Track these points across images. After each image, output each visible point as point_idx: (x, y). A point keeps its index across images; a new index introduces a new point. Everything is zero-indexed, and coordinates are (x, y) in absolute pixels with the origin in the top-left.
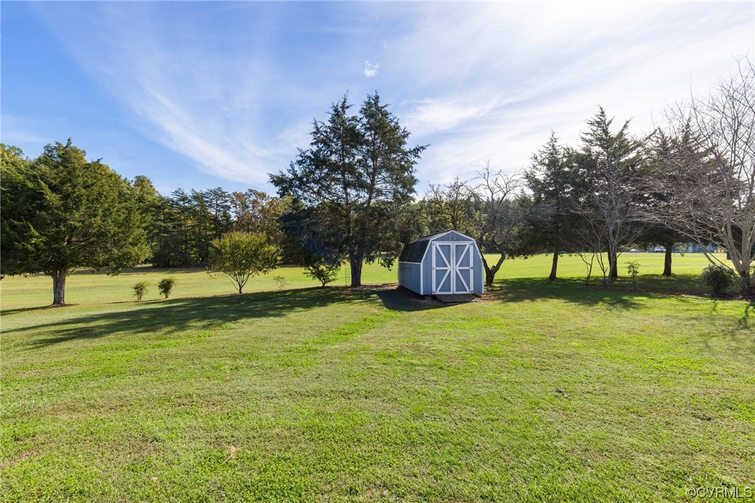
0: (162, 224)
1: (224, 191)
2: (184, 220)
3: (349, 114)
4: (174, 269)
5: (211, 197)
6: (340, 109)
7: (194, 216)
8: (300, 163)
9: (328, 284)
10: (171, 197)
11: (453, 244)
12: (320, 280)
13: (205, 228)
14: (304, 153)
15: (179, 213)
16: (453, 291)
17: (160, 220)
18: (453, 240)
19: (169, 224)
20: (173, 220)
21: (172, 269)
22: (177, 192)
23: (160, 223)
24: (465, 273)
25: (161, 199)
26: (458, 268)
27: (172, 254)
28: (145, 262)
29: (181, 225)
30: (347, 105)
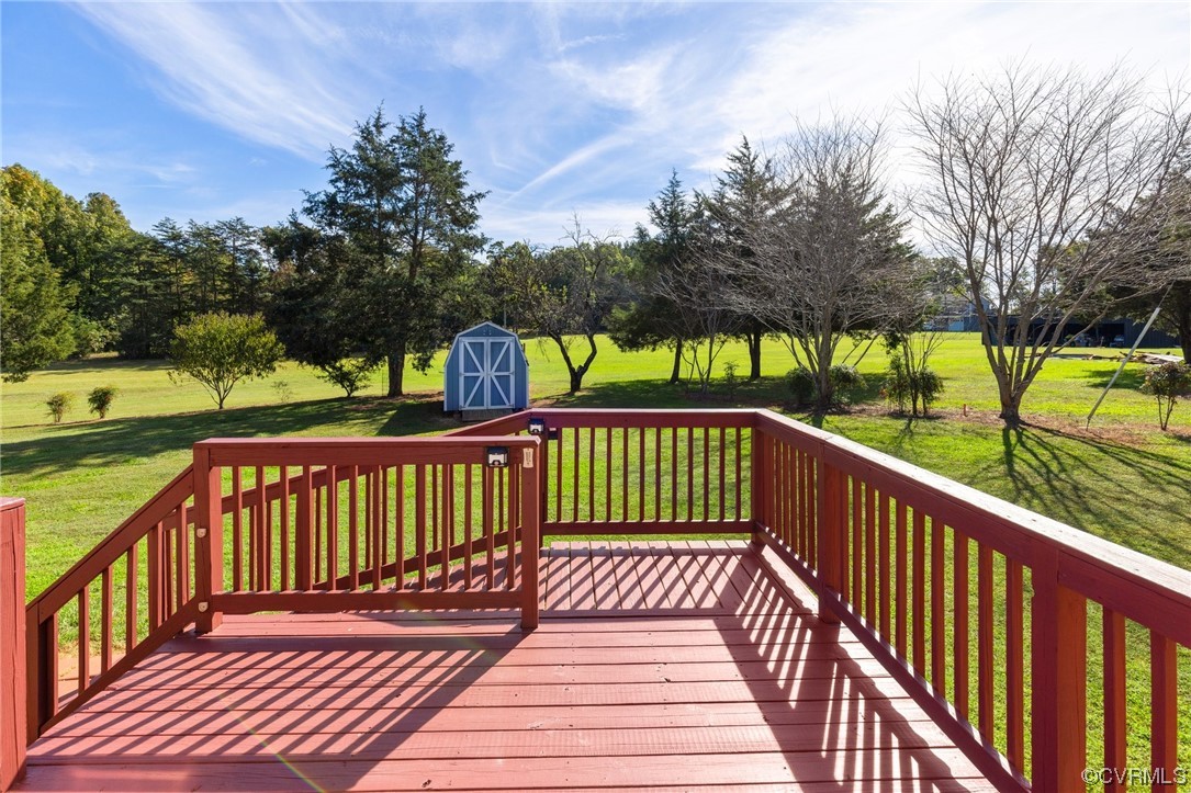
0: (135, 282)
1: (246, 224)
2: (176, 274)
3: (385, 137)
4: (158, 361)
5: (224, 235)
6: (373, 129)
7: (193, 267)
8: (309, 211)
9: (355, 394)
10: (153, 234)
11: (487, 341)
12: (343, 386)
13: (214, 289)
14: (314, 196)
15: (167, 263)
16: (487, 404)
17: (132, 274)
18: (487, 335)
19: (147, 283)
20: (156, 275)
21: (153, 362)
22: (163, 225)
23: (130, 280)
24: (504, 381)
25: (134, 236)
26: (493, 374)
27: (155, 335)
28: (106, 349)
29: (169, 284)
30: (383, 121)
